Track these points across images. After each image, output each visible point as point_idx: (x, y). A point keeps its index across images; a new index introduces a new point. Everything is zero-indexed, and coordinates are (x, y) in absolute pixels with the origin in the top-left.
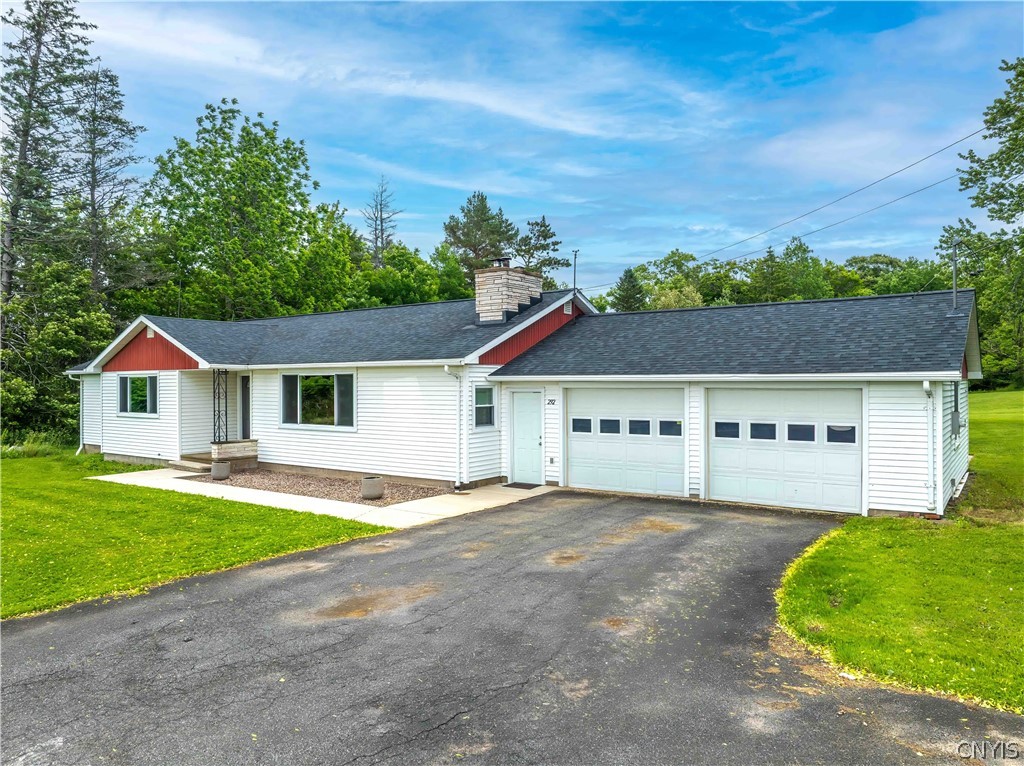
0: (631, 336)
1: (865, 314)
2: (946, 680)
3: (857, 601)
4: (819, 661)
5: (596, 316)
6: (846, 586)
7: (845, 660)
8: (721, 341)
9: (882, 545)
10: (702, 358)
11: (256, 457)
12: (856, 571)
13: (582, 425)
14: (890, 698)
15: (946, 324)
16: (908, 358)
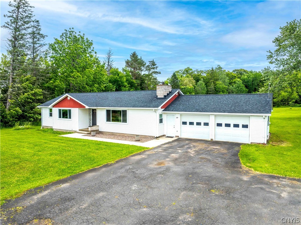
0: (194, 102)
1: (249, 98)
2: (273, 172)
3: (255, 161)
4: (251, 170)
5: (183, 96)
6: (252, 158)
7: (256, 170)
8: (217, 104)
9: (256, 150)
10: (213, 109)
11: (98, 130)
12: (253, 155)
13: (184, 123)
14: (264, 175)
15: (267, 102)
16: (260, 110)
